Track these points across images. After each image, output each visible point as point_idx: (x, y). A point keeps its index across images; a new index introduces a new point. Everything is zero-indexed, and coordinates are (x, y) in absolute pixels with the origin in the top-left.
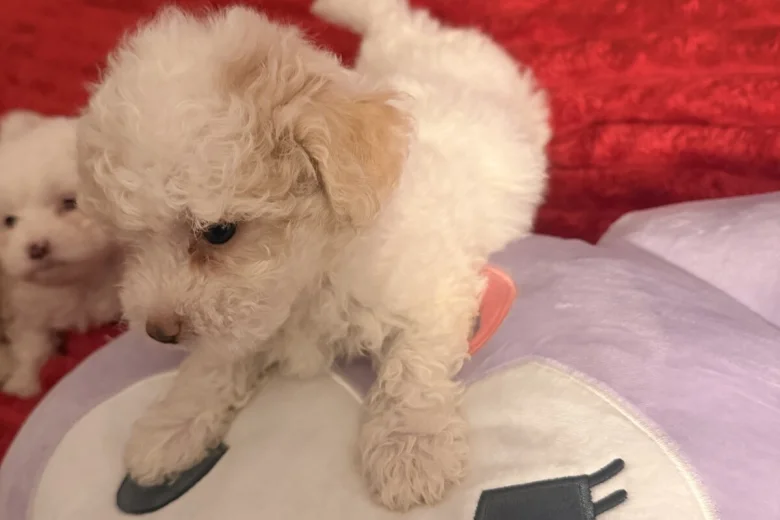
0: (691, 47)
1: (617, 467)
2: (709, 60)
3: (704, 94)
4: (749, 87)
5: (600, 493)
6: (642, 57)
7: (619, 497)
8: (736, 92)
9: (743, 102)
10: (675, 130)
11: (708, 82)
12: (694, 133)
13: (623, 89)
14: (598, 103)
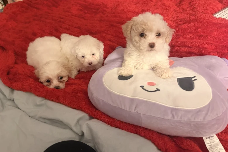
0: (189, 36)
1: (195, 77)
2: (192, 39)
3: (191, 43)
4: (198, 43)
5: (193, 79)
6: (181, 37)
7: (196, 80)
8: (196, 43)
9: (198, 45)
10: (187, 48)
11: (192, 42)
12: (190, 49)
13: (178, 42)
14: (173, 44)
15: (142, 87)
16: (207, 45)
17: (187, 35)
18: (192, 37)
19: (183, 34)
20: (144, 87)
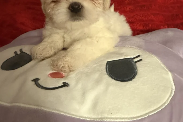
0: (128, 8)
1: (139, 56)
4: (141, 15)
5: (136, 60)
7: (141, 60)
8: (139, 16)
9: (141, 18)
15: (36, 81)
16: (152, 16)
17: (125, 8)
18: (132, 9)
19: (120, 7)
20: (39, 82)
